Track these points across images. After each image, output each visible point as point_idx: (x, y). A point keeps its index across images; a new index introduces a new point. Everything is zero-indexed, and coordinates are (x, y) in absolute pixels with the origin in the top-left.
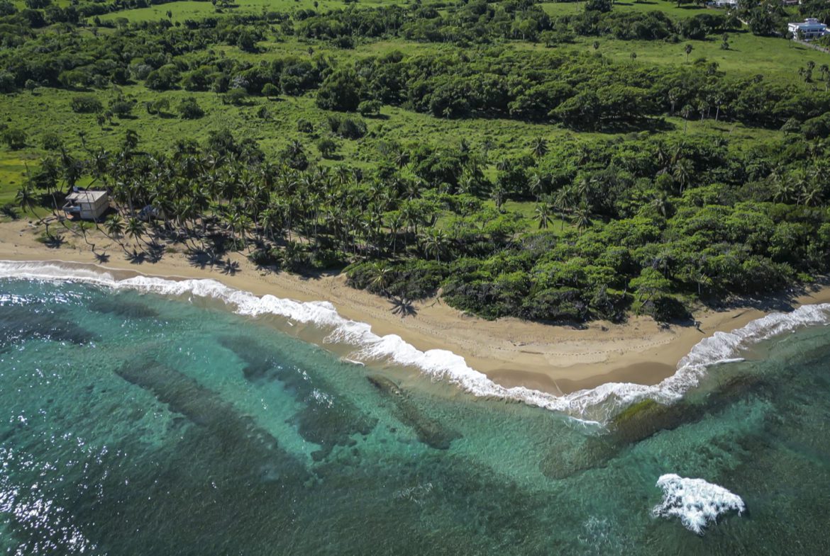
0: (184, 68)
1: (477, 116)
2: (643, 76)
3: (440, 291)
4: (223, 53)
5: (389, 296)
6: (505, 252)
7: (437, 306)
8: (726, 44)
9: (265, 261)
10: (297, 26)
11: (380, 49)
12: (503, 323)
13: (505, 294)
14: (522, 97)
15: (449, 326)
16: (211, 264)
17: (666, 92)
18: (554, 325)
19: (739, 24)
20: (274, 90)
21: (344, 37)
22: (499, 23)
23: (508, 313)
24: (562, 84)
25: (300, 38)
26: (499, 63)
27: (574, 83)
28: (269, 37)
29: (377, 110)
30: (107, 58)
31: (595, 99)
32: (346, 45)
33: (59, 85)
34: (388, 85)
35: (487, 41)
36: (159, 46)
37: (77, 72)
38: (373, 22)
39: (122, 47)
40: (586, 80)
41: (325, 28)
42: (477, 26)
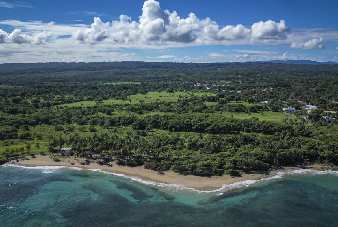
0: (89, 119)
1: (183, 131)
2: (233, 120)
3: (171, 169)
4: (101, 115)
5: (157, 171)
6: (189, 160)
7: (170, 173)
8: (263, 114)
9: (120, 163)
10: (124, 108)
11: (152, 114)
12: (188, 176)
13: (189, 168)
14: (196, 125)
15: (174, 177)
16: (105, 165)
17: (240, 124)
18: (203, 176)
19: (268, 109)
20: (119, 124)
21: (140, 111)
22: (190, 107)
23: (190, 174)
24: (209, 122)
25: (126, 111)
26: (189, 116)
27: (212, 122)
28: (115, 111)
29: (152, 129)
30: (64, 116)
31: (218, 126)
32: (141, 113)
33: (49, 124)
34: (155, 122)
35: (186, 112)
36: (80, 113)
37: (55, 119)
38: (150, 106)
39: (69, 113)
40: (216, 121)
41: (134, 108)
42: (183, 108)
